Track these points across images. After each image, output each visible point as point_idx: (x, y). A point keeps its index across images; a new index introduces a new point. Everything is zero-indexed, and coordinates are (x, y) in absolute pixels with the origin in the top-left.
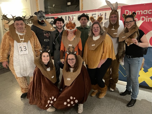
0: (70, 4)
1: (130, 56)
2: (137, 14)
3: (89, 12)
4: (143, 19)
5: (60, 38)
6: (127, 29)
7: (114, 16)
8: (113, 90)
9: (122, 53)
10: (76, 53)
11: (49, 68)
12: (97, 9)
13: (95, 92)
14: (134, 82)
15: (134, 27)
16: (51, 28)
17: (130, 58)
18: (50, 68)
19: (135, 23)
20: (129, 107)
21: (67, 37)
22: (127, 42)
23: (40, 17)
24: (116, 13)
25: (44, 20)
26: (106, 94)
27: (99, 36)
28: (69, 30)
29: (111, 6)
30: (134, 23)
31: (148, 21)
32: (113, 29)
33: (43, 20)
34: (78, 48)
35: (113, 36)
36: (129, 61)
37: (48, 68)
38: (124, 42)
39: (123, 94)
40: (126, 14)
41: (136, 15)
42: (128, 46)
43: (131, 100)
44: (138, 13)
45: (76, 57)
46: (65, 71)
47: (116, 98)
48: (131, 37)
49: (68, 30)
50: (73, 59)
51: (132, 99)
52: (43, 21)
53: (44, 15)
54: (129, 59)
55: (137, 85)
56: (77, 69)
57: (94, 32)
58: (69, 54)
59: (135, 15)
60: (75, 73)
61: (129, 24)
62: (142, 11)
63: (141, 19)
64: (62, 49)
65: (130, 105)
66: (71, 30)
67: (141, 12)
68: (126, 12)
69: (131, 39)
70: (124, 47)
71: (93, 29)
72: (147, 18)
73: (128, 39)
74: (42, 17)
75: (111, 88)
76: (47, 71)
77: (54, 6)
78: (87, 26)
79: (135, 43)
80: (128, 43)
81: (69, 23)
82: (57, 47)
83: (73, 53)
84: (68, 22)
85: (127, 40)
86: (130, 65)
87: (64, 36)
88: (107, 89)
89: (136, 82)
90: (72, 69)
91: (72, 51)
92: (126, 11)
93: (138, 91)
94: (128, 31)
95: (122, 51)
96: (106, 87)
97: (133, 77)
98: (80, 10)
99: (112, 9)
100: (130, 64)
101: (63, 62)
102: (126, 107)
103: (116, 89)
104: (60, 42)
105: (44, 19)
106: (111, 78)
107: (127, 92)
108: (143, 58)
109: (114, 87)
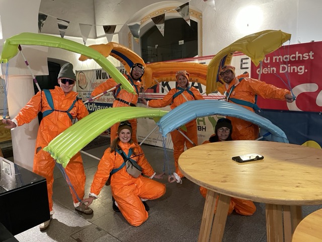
0: (183, 43)
4: (284, 69)
62: (281, 57)
63: (281, 68)
77: (156, 48)
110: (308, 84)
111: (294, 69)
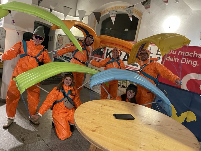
4: (184, 61)
44: (180, 53)
62: (184, 52)
110: (197, 74)
111: (190, 62)
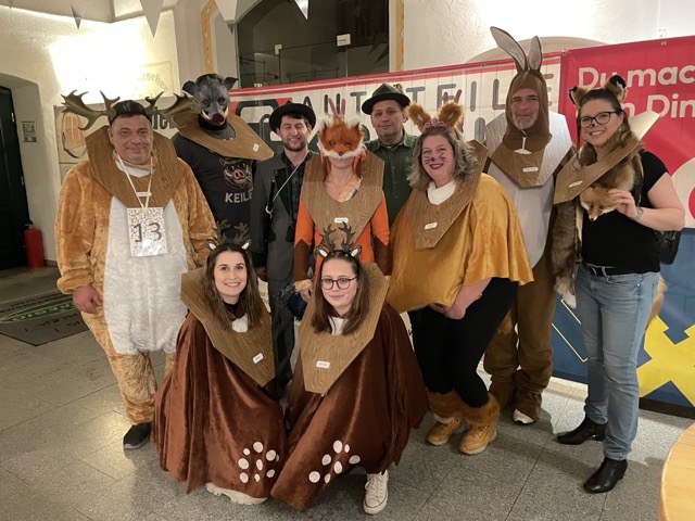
0: (348, 42)
1: (603, 268)
2: (629, 84)
3: (426, 77)
4: (658, 106)
5: (295, 189)
6: (591, 149)
7: (524, 93)
8: (525, 419)
9: (567, 254)
10: (358, 254)
11: (245, 318)
12: (464, 61)
13: (446, 425)
14: (616, 384)
15: (617, 139)
16: (256, 148)
17: (602, 275)
18: (250, 318)
19: (625, 121)
20: (592, 496)
21: (325, 185)
22: (587, 202)
23: (207, 102)
24: (536, 82)
25: (225, 114)
26: (495, 434)
27: (451, 183)
28: (331, 154)
29: (515, 53)
30: (621, 122)
31: (682, 115)
32: (522, 151)
33: (221, 112)
34: (372, 232)
35: (519, 180)
36: (596, 290)
37: (240, 317)
38: (576, 201)
39: (569, 438)
40: (585, 84)
41: (624, 86)
42: (592, 222)
43: (603, 464)
44: (636, 78)
45: (358, 269)
46: (312, 330)
47: (536, 455)
48: (606, 182)
49: (327, 153)
50: (343, 280)
51: (607, 459)
52: (218, 117)
53: (223, 91)
54: (595, 280)
55: (629, 398)
56: (361, 322)
57: (427, 168)
58: (330, 256)
59: (621, 86)
60: (349, 338)
61: (596, 124)
62: (652, 72)
63: (650, 105)
64: (301, 234)
65: (597, 484)
66: (341, 154)
67: (647, 77)
68: (585, 74)
69: (604, 190)
70: (575, 224)
71: (423, 155)
72: (675, 103)
73: (591, 189)
74: (213, 100)
75: (517, 412)
76: (235, 332)
77: (277, 53)
78: (403, 139)
79: (622, 210)
80: (592, 207)
81: (336, 127)
82: (280, 228)
83: (344, 254)
84: (330, 121)
85: (590, 194)
86: (600, 305)
87: (311, 180)
88: (498, 412)
89: (625, 382)
90: (338, 324)
91: (343, 244)
92: (582, 71)
93: (633, 424)
94: (596, 156)
95: (566, 242)
96: (492, 402)
97: (611, 361)
98: (392, 68)
99: (517, 62)
100: (600, 300)
101: (306, 293)
102: (577, 492)
103: (541, 417)
104: (292, 206)
105: (222, 107)
106: (519, 368)
107: (590, 429)
108: (661, 278)
109: (532, 406)
111: (689, 108)
